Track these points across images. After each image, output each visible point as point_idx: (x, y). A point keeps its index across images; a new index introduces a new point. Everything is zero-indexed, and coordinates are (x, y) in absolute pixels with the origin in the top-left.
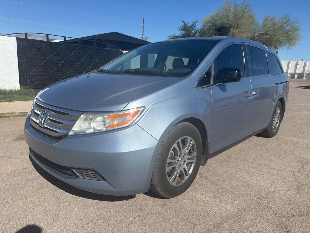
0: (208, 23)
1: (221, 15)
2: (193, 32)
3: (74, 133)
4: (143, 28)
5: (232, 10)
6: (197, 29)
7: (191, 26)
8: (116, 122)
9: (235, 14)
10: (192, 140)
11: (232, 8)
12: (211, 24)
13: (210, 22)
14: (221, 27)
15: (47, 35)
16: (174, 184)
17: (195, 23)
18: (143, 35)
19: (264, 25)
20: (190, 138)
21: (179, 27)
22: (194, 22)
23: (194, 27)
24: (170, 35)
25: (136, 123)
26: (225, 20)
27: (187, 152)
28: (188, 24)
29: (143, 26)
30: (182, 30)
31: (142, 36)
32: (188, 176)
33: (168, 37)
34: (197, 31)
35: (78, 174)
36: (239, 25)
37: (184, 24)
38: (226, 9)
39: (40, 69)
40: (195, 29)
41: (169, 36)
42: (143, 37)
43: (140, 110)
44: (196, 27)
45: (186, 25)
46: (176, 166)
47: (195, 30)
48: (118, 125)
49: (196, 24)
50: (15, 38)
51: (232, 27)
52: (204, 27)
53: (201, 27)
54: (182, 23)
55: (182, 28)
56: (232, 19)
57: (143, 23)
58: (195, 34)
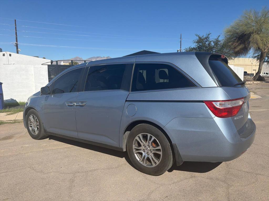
0: (227, 32)
1: (241, 24)
2: (207, 43)
5: (253, 18)
7: (206, 38)
9: (256, 21)
12: (232, 34)
13: (230, 31)
17: (208, 35)
18: (181, 48)
21: (194, 40)
23: (208, 39)
24: (186, 48)
26: (245, 28)
29: (181, 41)
30: (197, 43)
34: (211, 41)
38: (246, 17)
40: (209, 40)
42: (181, 50)
44: (210, 38)
50: (47, 65)
51: (253, 33)
52: (219, 37)
53: (216, 38)
54: (196, 36)
55: (196, 41)
56: (253, 26)
57: (181, 38)
58: (209, 44)
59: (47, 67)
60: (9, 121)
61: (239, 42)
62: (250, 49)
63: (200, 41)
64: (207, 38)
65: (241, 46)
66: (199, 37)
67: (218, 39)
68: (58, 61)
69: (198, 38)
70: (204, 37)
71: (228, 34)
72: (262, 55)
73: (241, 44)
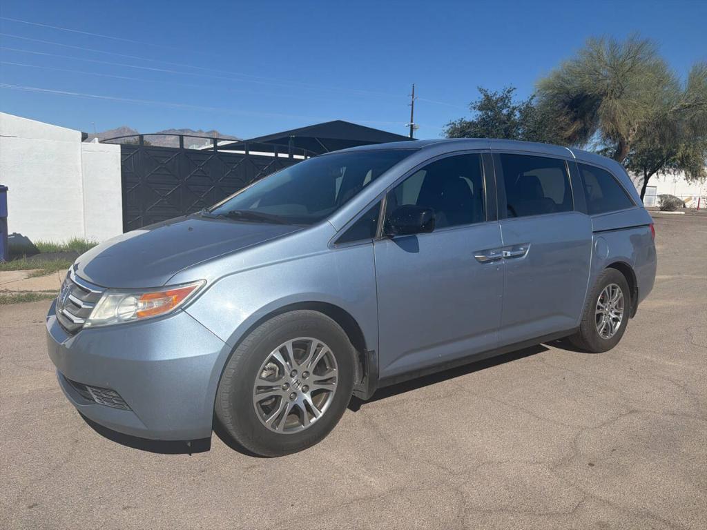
0: (545, 89)
1: (578, 69)
2: (505, 111)
3: (92, 325)
4: (412, 105)
5: (606, 57)
6: (514, 105)
7: (502, 99)
8: (156, 304)
9: (614, 65)
10: (322, 346)
11: (604, 53)
12: (556, 91)
14: (582, 95)
15: (181, 137)
16: (279, 430)
17: (509, 92)
18: (412, 122)
19: (692, 87)
20: (315, 342)
21: (474, 101)
22: (507, 90)
23: (507, 101)
24: (452, 122)
25: (183, 310)
26: (587, 80)
27: (311, 368)
28: (495, 94)
29: (413, 102)
30: (480, 109)
31: (410, 124)
32: (316, 417)
33: (448, 125)
34: (514, 108)
35: (95, 397)
36: (627, 90)
37: (485, 96)
38: (591, 55)
39: (166, 202)
40: (509, 104)
41: (450, 124)
42: (411, 126)
43: (196, 287)
44: (512, 101)
45: (488, 98)
46: (283, 395)
47: (509, 107)
48: (158, 310)
49: (512, 94)
50: (119, 146)
51: (605, 94)
52: (532, 99)
53: (525, 100)
54: (480, 93)
55: (479, 104)
56: (606, 77)
57: (413, 95)
58: (509, 116)
59: (120, 151)
60: (48, 291)
61: (572, 115)
62: (593, 132)
63: (488, 104)
64: (504, 100)
65: (576, 126)
66: (486, 96)
67: (530, 102)
68: (144, 136)
69: (484, 97)
70: (498, 96)
71: (547, 92)
72: (621, 150)
73: (574, 119)
